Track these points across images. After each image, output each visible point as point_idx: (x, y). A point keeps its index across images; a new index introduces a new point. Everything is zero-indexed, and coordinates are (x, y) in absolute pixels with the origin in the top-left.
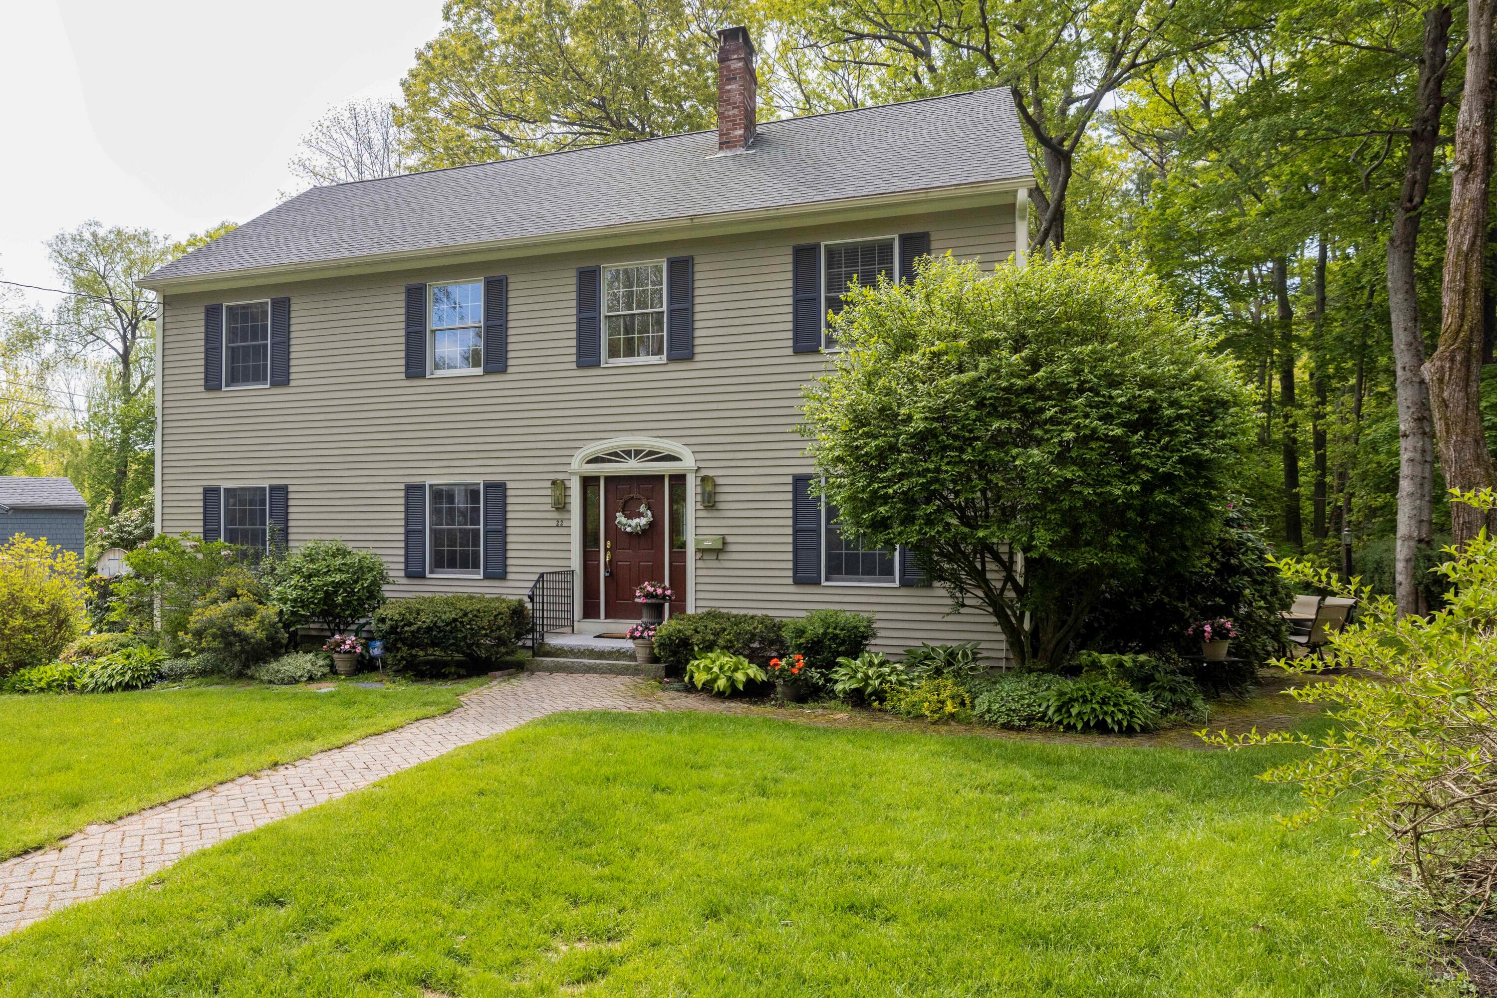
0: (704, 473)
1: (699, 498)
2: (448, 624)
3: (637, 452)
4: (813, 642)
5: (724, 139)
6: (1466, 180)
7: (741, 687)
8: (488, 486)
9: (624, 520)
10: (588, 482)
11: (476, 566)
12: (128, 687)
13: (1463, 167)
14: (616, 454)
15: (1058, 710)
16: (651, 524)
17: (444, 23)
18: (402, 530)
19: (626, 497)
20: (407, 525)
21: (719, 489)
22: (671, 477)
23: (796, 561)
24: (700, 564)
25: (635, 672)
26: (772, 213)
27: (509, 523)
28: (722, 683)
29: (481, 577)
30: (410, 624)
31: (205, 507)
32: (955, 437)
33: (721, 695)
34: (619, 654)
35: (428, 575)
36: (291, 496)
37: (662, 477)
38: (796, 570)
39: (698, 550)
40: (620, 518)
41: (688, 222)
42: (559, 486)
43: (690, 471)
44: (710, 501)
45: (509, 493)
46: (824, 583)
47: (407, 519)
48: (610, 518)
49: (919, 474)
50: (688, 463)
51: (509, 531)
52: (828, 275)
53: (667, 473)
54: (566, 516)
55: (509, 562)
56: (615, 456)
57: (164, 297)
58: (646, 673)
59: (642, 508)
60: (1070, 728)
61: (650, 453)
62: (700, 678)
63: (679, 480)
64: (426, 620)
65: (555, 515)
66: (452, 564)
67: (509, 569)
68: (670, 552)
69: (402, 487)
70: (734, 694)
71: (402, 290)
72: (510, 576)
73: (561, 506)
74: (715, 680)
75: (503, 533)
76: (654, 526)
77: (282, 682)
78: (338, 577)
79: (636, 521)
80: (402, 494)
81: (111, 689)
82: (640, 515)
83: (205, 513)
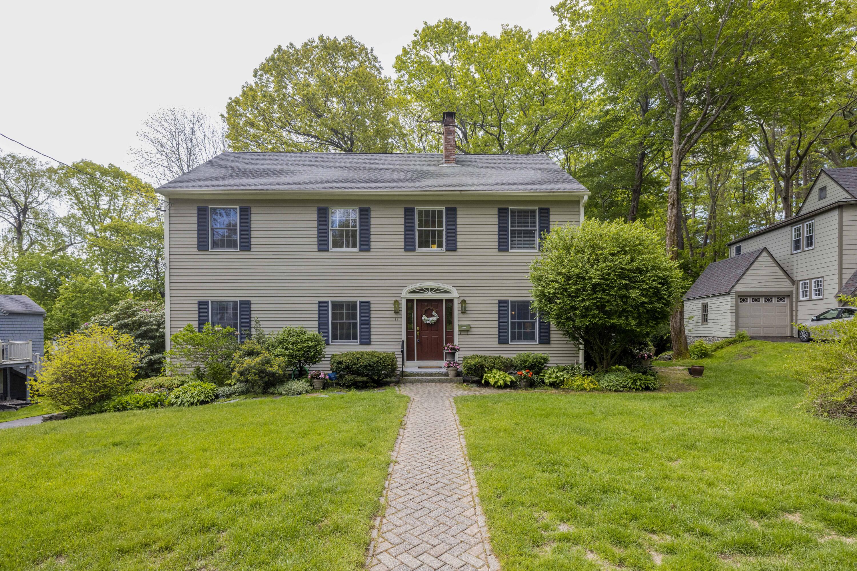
0: (462, 298)
1: (460, 309)
2: (375, 363)
3: (432, 289)
4: (531, 365)
5: (447, 159)
6: (672, 208)
7: (509, 383)
8: (361, 302)
9: (426, 318)
10: (409, 302)
11: (356, 339)
12: (203, 403)
13: (671, 204)
14: (422, 290)
15: (632, 383)
16: (438, 320)
17: (254, 79)
18: (317, 322)
19: (426, 308)
20: (319, 320)
21: (467, 305)
22: (446, 300)
23: (499, 335)
24: (460, 336)
25: (451, 381)
26: (494, 194)
27: (372, 319)
28: (501, 382)
29: (358, 343)
30: (355, 364)
31: (199, 311)
32: (607, 286)
33: (500, 387)
34: (440, 374)
35: (330, 343)
36: (252, 306)
37: (442, 300)
38: (499, 338)
39: (459, 331)
40: (424, 317)
41: (459, 193)
42: (396, 303)
43: (456, 298)
44: (464, 311)
45: (372, 306)
46: (510, 343)
47: (319, 317)
48: (419, 317)
49: (593, 299)
50: (454, 294)
51: (372, 323)
52: (511, 221)
53: (444, 298)
54: (399, 316)
55: (372, 337)
56: (421, 290)
57: (169, 199)
58: (455, 381)
59: (434, 313)
60: (637, 390)
61: (437, 290)
62: (492, 381)
63: (450, 301)
64: (363, 362)
65: (394, 316)
66: (342, 338)
67: (372, 340)
68: (446, 332)
69: (317, 302)
70: (506, 386)
71: (316, 209)
72: (372, 343)
73: (397, 312)
74: (498, 381)
75: (369, 324)
76: (439, 322)
77: (293, 394)
78: (311, 344)
79: (431, 319)
80: (317, 305)
81: (192, 404)
82: (433, 316)
83: (199, 314)
